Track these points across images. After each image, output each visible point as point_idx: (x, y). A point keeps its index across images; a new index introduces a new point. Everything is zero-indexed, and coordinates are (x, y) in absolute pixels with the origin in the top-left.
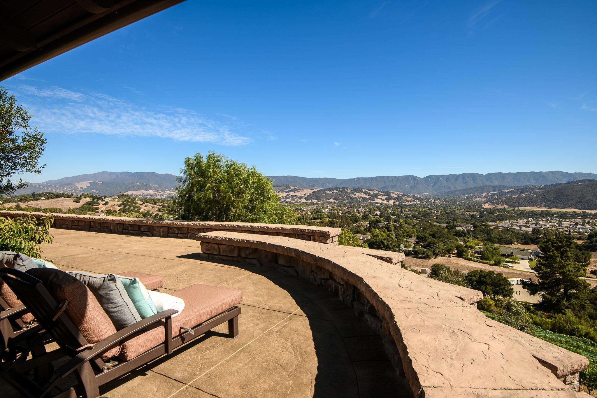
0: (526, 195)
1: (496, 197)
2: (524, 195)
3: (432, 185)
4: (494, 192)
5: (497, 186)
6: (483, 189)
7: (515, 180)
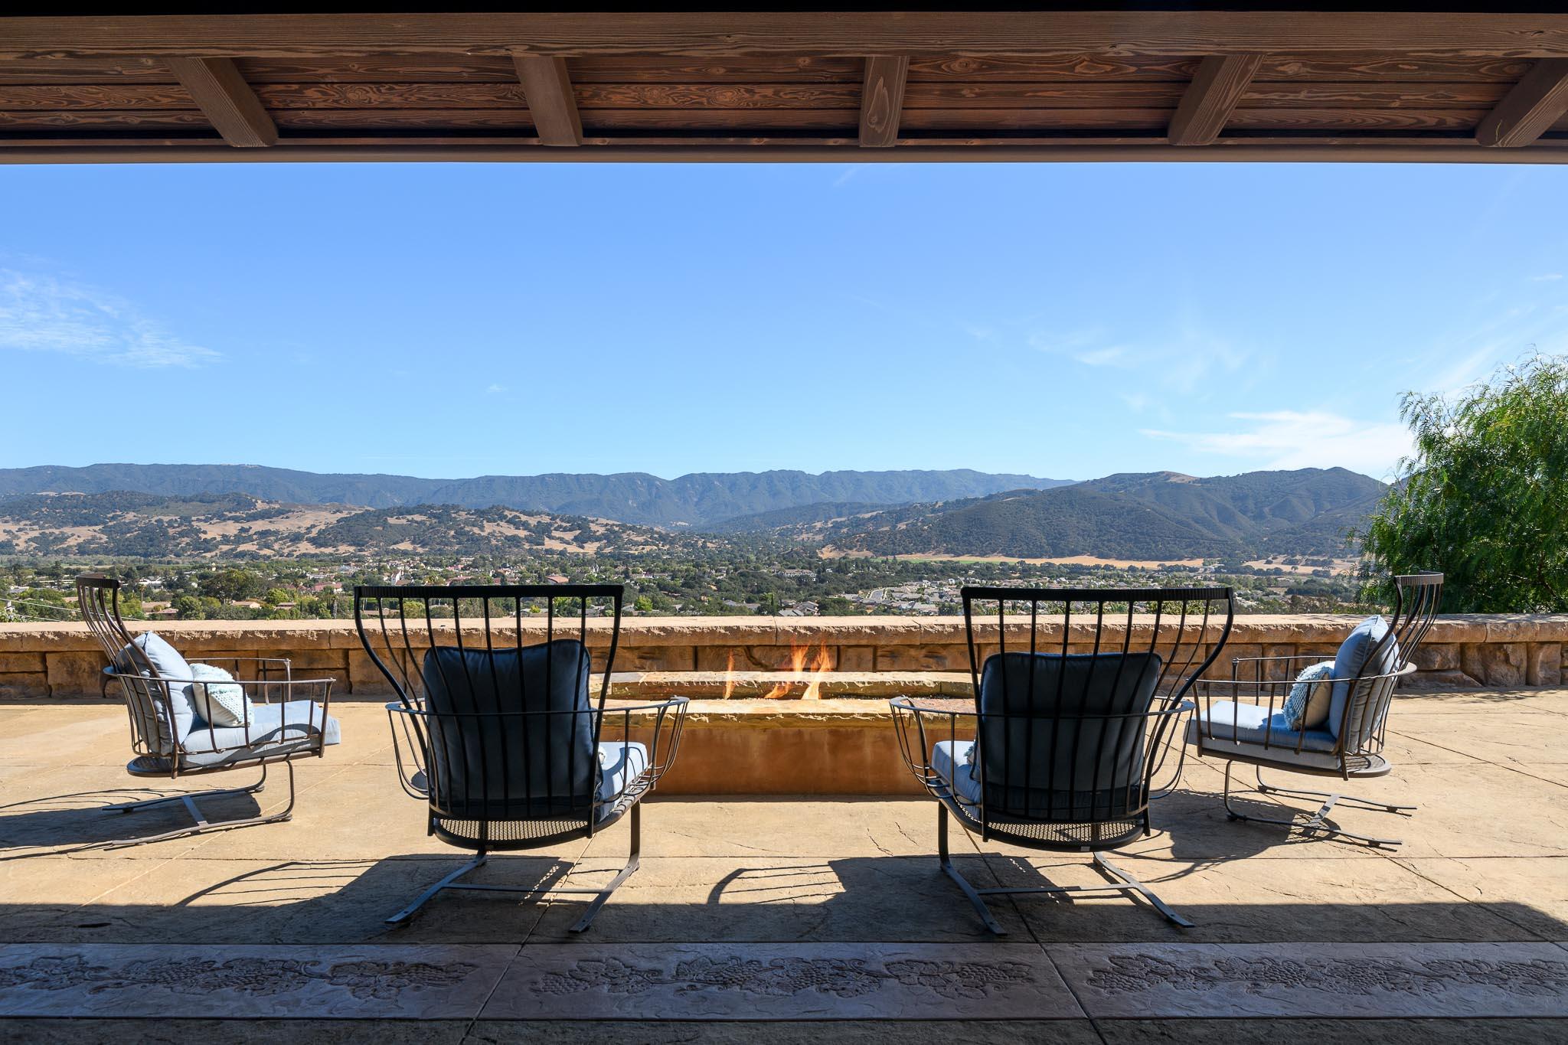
0: (907, 525)
1: (845, 530)
2: (902, 526)
3: (695, 500)
4: (839, 520)
5: (845, 505)
6: (813, 511)
7: (881, 489)
